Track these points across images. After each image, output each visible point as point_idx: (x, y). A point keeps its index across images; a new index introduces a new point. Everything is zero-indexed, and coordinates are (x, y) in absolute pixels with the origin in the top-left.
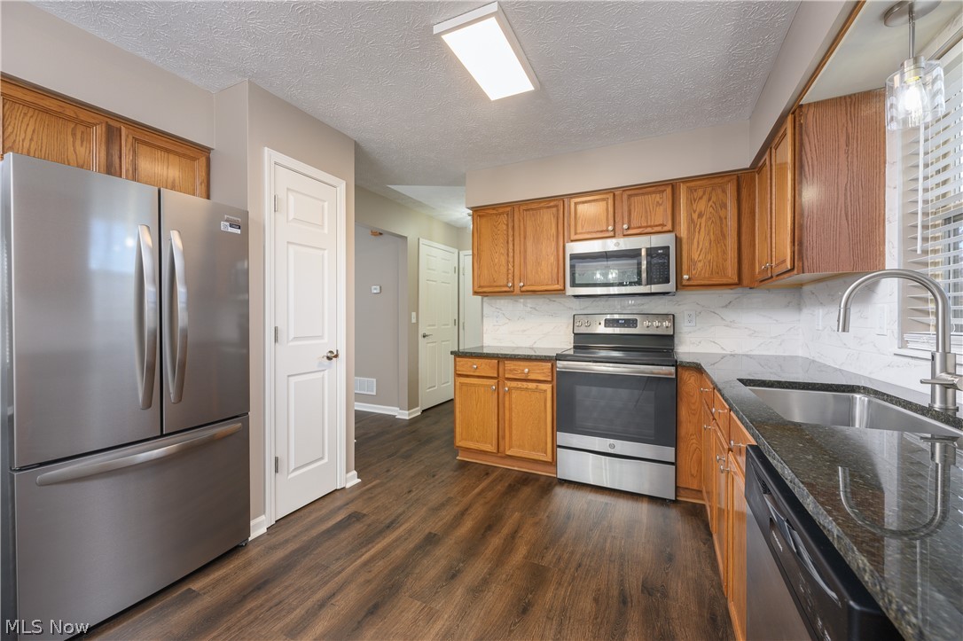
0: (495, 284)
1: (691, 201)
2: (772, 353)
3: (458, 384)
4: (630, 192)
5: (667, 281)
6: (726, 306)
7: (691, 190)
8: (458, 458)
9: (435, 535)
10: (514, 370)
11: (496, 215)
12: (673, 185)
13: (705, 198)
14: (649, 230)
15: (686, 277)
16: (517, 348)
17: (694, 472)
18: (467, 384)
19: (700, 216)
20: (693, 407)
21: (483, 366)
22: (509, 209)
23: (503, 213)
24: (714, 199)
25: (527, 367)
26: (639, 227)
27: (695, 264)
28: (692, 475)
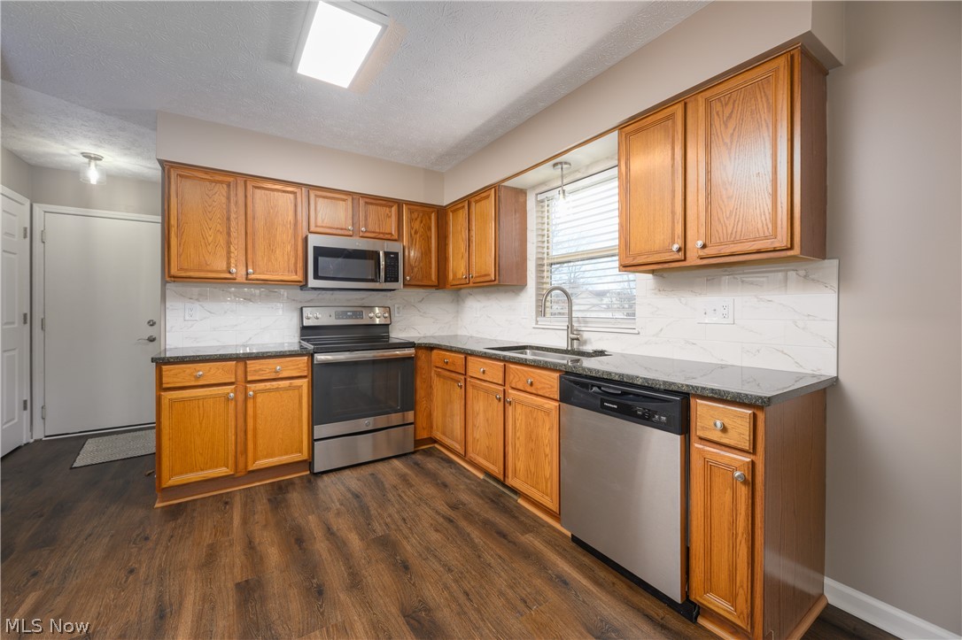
0: (208, 268)
1: (411, 220)
2: (445, 334)
3: (165, 402)
4: (367, 200)
5: (396, 280)
6: (421, 301)
7: (411, 212)
8: (157, 505)
9: (246, 581)
10: (260, 370)
11: (211, 181)
12: (399, 203)
13: (419, 220)
14: (381, 236)
15: (408, 278)
16: (224, 347)
17: (424, 425)
18: (183, 400)
19: (416, 232)
20: (424, 377)
21: (213, 371)
22: (231, 179)
23: (221, 182)
24: (424, 222)
25: (278, 364)
26: (374, 232)
27: (412, 269)
28: (424, 428)
